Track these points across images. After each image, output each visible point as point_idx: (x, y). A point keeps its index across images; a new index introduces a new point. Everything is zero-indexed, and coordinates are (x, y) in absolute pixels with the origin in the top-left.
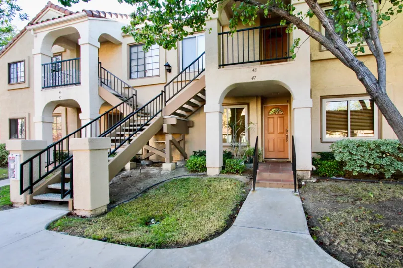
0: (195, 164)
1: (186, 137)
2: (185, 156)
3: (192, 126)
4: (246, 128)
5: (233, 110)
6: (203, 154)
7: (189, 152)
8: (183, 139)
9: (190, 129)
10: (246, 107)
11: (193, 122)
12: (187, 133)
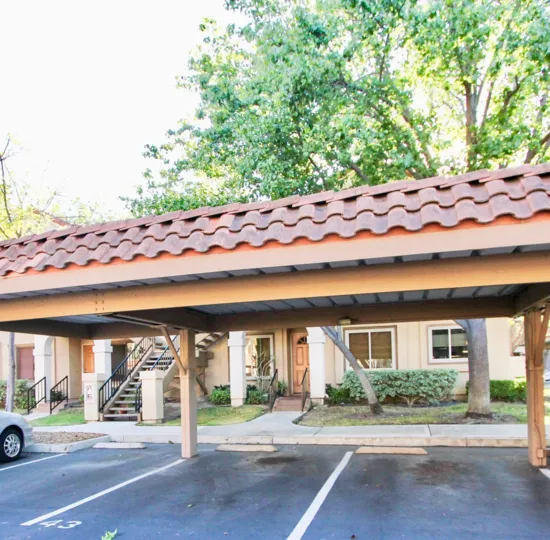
0: (219, 396)
1: (206, 370)
2: (204, 391)
3: (212, 358)
4: (272, 358)
5: (258, 340)
6: (226, 388)
7: (210, 386)
8: (203, 373)
9: (211, 362)
10: (271, 337)
11: (213, 354)
12: (207, 366)
